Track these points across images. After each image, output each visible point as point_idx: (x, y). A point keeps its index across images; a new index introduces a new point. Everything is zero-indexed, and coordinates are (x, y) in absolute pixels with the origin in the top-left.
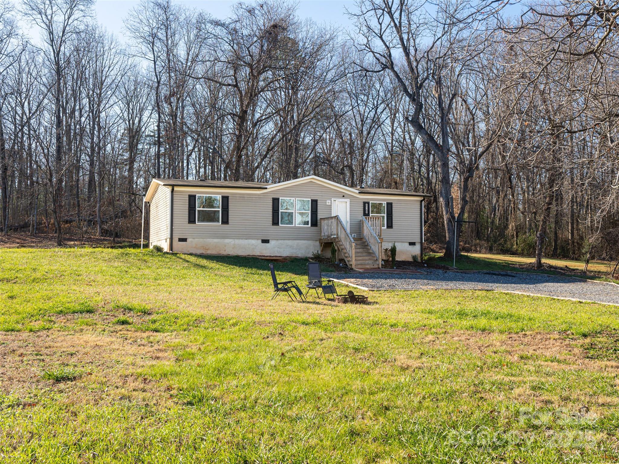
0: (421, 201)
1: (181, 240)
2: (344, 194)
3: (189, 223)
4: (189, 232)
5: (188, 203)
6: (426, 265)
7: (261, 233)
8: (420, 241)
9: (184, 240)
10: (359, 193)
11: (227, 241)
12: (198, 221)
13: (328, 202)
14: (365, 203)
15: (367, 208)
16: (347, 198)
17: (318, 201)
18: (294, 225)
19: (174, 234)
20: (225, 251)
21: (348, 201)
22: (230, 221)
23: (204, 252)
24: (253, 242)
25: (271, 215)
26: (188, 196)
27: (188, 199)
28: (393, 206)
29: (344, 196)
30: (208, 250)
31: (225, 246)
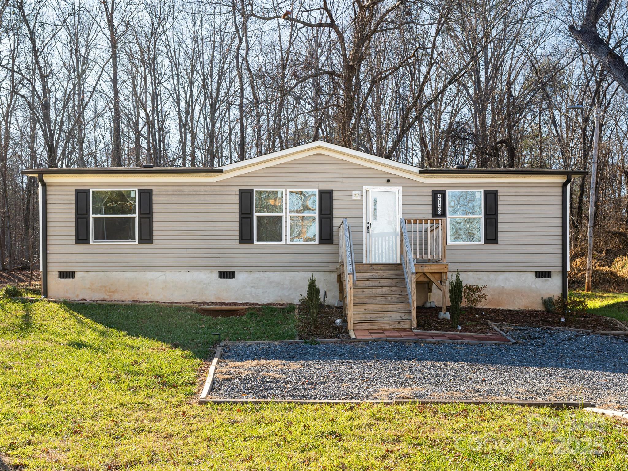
0: (565, 185)
1: (63, 275)
2: (389, 177)
3: (77, 243)
4: (78, 260)
5: (74, 206)
6: (563, 320)
7: (217, 260)
8: (560, 269)
9: (70, 275)
10: (420, 172)
11: (150, 275)
12: (96, 238)
13: (356, 195)
14: (435, 194)
15: (439, 204)
16: (396, 184)
17: (334, 193)
18: (283, 242)
19: (49, 265)
20: (147, 294)
21: (398, 191)
22: (155, 238)
23: (106, 297)
24: (203, 276)
25: (237, 224)
26: (74, 193)
27: (74, 197)
28: (500, 198)
29: (388, 181)
30: (113, 292)
31: (147, 286)
